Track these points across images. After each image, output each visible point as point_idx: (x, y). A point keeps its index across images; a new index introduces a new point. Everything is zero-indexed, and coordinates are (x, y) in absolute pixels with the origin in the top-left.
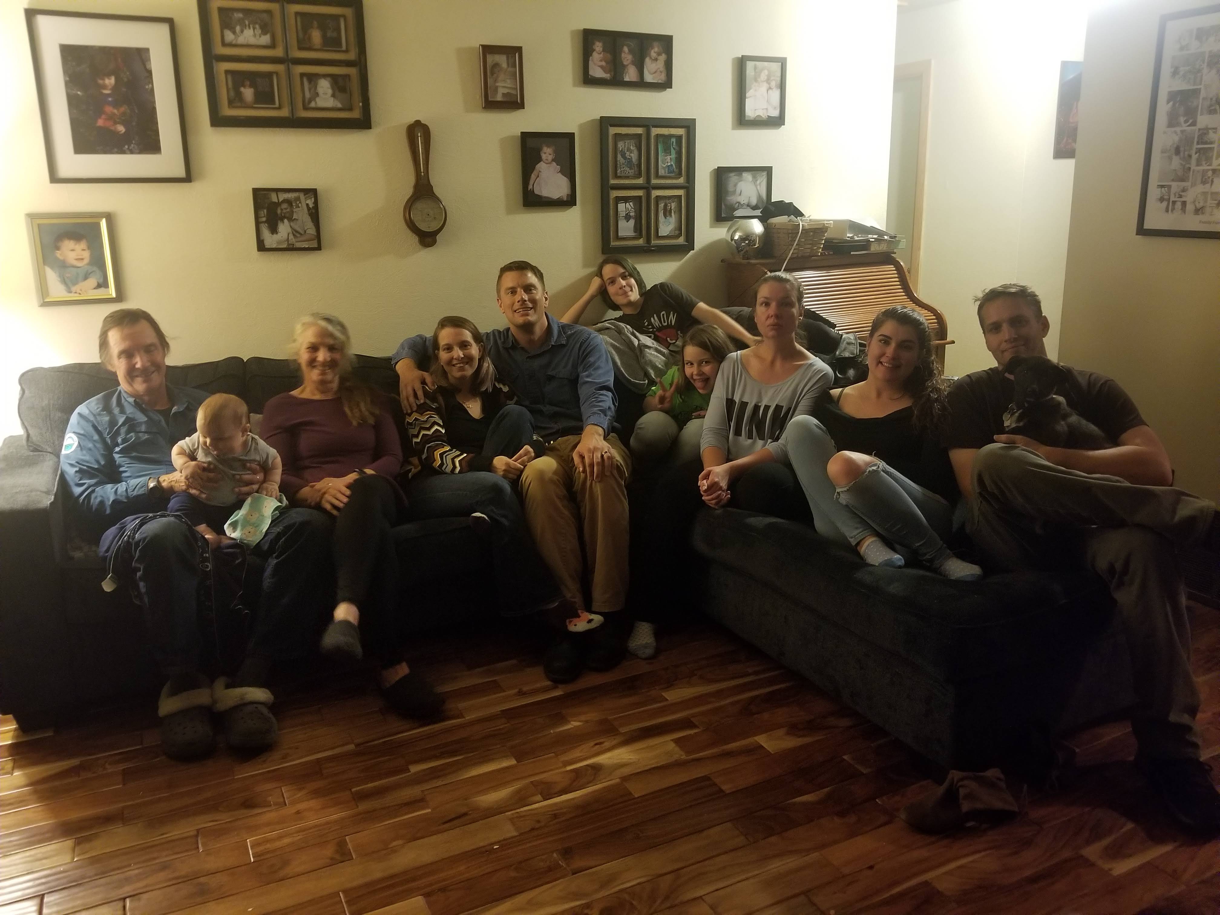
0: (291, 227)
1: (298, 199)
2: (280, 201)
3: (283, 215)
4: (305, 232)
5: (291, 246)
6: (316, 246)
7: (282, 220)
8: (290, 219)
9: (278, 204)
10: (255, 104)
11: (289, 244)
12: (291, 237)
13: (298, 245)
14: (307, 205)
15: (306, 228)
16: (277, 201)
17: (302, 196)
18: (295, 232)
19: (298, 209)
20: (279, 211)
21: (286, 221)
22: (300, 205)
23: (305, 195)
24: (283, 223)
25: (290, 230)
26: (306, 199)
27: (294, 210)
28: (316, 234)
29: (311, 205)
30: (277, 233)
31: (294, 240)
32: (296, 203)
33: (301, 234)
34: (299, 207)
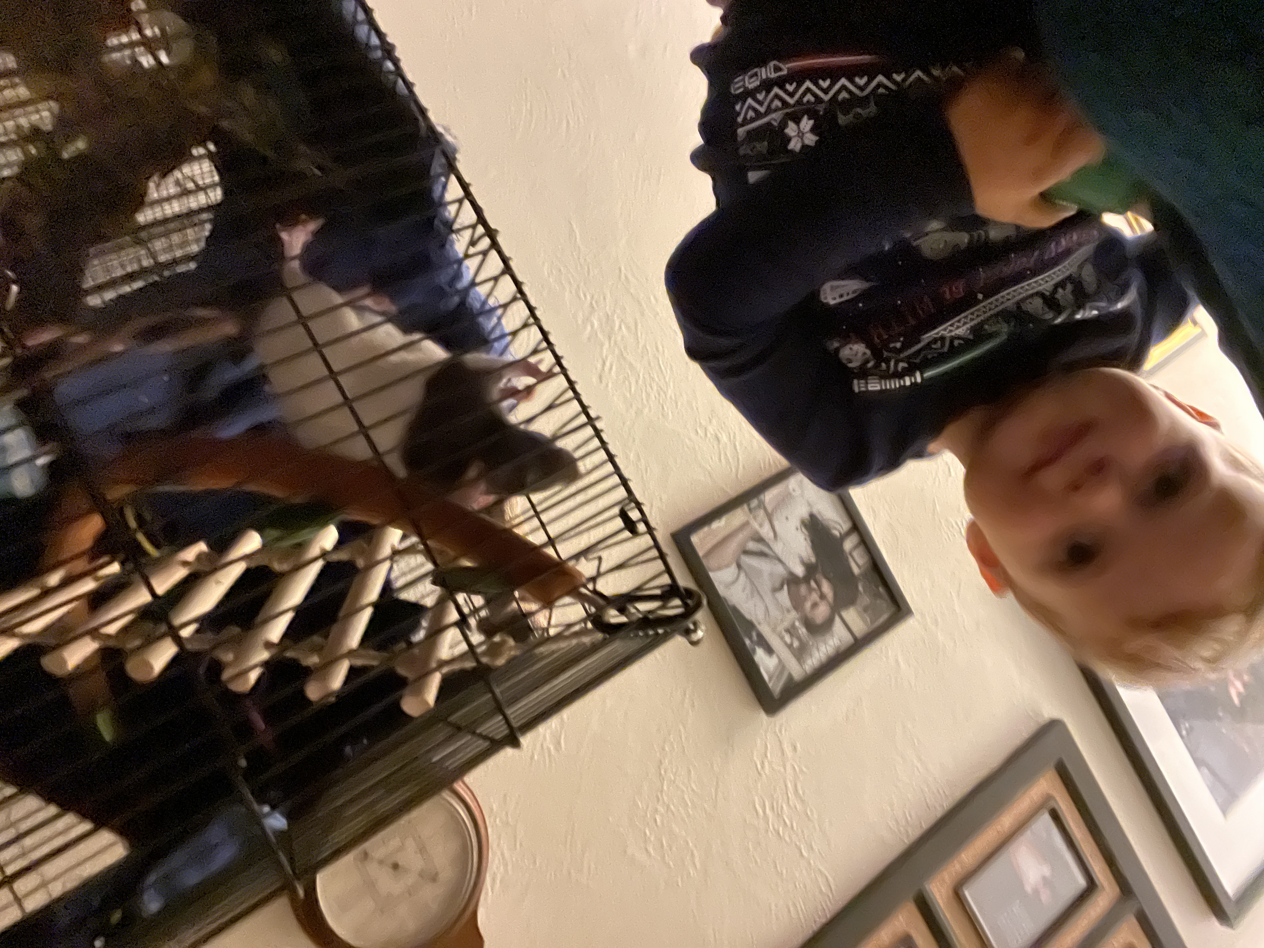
32: (799, 639)
33: (746, 552)
34: (788, 631)
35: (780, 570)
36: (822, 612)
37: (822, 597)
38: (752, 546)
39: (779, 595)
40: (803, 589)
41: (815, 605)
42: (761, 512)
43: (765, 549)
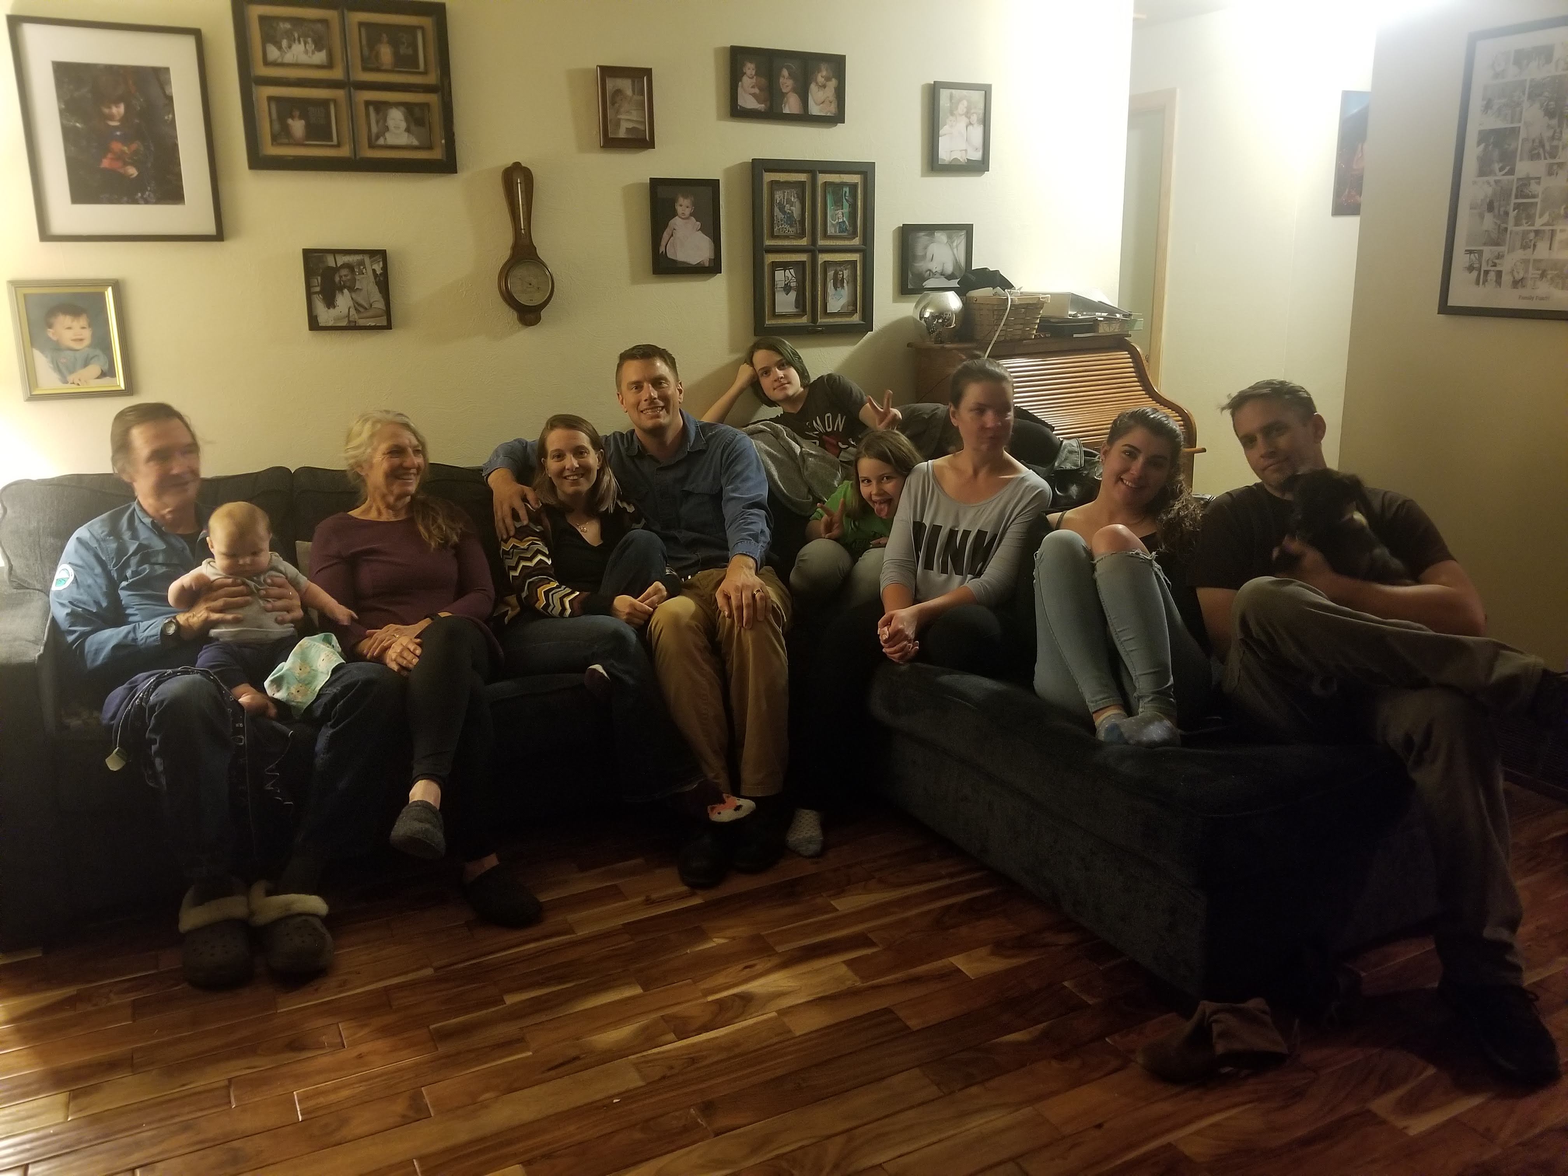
0: (352, 298)
1: (362, 263)
2: (338, 266)
3: (342, 283)
4: (371, 305)
5: (352, 324)
6: (385, 323)
7: (341, 291)
8: (352, 289)
9: (336, 269)
10: (307, 141)
11: (349, 322)
12: (353, 311)
13: (362, 322)
14: (374, 270)
15: (372, 301)
16: (335, 266)
17: (367, 260)
18: (358, 306)
19: (363, 276)
20: (337, 279)
21: (346, 291)
22: (364, 270)
23: (370, 258)
24: (343, 293)
25: (351, 303)
26: (372, 263)
27: (357, 277)
28: (384, 308)
29: (379, 272)
30: (334, 307)
31: (356, 316)
32: (359, 268)
33: (366, 309)
34: (363, 274)
35: (354, 296)
36: (344, 272)
37: (341, 277)
38: (361, 310)
39: (360, 288)
40: (348, 284)
41: (345, 276)
42: (351, 319)
43: (357, 306)
